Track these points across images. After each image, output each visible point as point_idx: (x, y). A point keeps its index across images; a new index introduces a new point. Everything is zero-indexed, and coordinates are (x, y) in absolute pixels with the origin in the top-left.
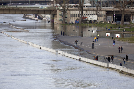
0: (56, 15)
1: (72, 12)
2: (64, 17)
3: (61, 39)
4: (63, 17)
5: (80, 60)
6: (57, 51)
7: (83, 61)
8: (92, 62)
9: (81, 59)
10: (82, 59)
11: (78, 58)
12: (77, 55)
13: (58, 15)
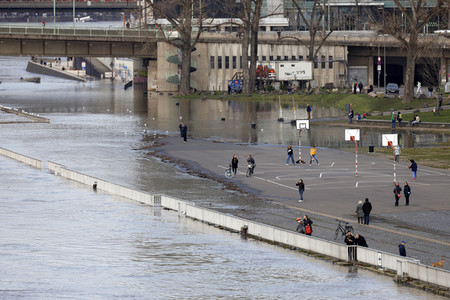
0: (156, 59)
1: (217, 50)
2: (186, 67)
3: (173, 154)
4: (180, 66)
5: (244, 233)
6: (157, 200)
7: (256, 238)
8: (291, 242)
9: (250, 232)
10: (255, 229)
11: (237, 224)
12: (235, 213)
13: (162, 62)
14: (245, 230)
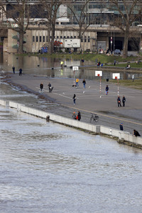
0: (7, 37)
1: (36, 33)
2: (21, 41)
3: (15, 82)
4: (18, 41)
5: (48, 119)
6: (7, 103)
7: (54, 122)
8: (70, 124)
9: (50, 118)
10: (53, 117)
11: (45, 115)
12: (43, 110)
13: (10, 38)
14: (48, 117)
